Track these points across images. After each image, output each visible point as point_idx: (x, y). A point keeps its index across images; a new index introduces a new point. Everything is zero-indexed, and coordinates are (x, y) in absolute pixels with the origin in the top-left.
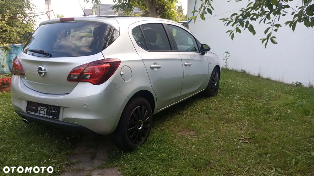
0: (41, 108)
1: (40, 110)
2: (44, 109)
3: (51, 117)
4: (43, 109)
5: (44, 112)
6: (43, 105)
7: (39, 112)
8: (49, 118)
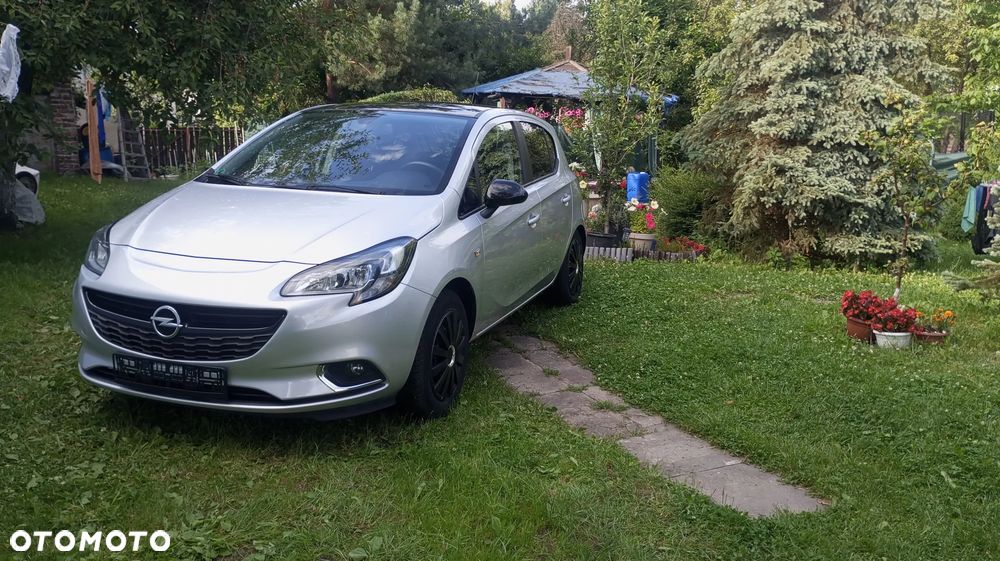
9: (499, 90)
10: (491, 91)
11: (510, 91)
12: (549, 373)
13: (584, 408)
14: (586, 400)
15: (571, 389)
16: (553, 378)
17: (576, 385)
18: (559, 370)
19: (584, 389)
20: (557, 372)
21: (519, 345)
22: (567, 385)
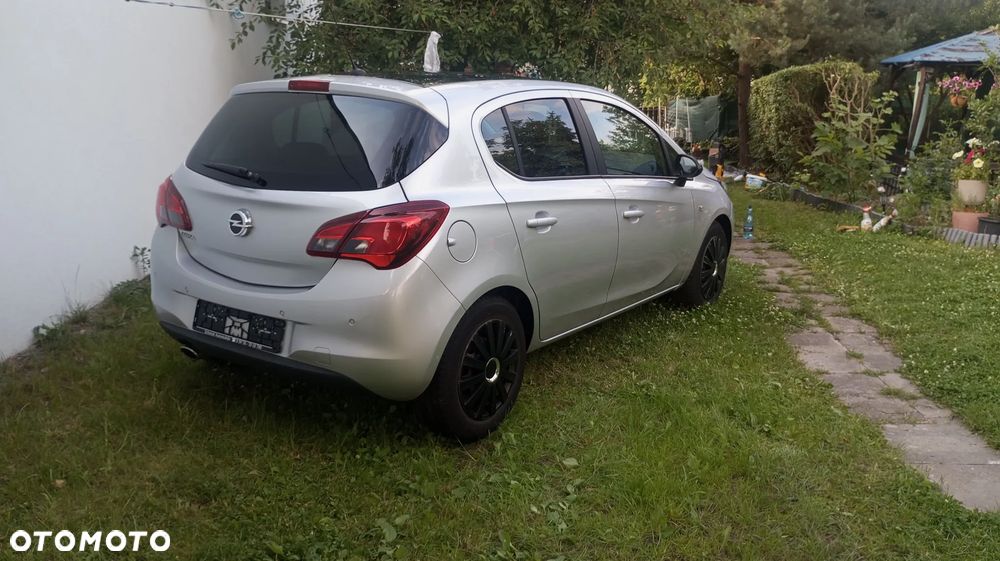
0: (234, 322)
1: (231, 327)
2: (241, 324)
3: (260, 346)
4: (238, 325)
5: (243, 330)
6: (240, 314)
7: (227, 330)
8: (256, 350)
9: (918, 58)
10: (909, 59)
11: (932, 59)
12: (851, 355)
13: (870, 392)
14: (878, 385)
15: (867, 373)
16: (853, 361)
17: (875, 370)
18: (865, 353)
19: (882, 374)
20: (859, 357)
21: (835, 326)
22: (863, 369)
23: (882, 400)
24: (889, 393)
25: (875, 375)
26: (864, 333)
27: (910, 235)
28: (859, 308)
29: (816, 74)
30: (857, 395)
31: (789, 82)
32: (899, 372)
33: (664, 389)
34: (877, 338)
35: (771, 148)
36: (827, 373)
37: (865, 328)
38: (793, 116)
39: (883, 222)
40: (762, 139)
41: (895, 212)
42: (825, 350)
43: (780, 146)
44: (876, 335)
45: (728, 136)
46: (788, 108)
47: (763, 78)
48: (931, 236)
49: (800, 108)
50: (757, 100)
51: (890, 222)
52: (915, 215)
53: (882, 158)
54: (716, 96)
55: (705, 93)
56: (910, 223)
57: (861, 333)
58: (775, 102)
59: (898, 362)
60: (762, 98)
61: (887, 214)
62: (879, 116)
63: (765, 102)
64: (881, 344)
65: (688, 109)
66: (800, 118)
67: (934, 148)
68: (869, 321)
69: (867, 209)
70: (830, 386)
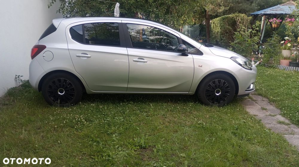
9: (263, 13)
11: (267, 13)
12: (263, 109)
13: (274, 122)
14: (275, 120)
15: (270, 115)
16: (264, 111)
17: (273, 114)
18: (267, 108)
19: (275, 115)
20: (266, 109)
21: (254, 99)
22: (269, 114)
23: (279, 125)
24: (280, 123)
25: (273, 116)
26: (264, 101)
27: (267, 67)
28: (260, 92)
29: (233, 17)
30: (270, 124)
31: (225, 20)
32: (281, 115)
33: (208, 124)
34: (269, 103)
35: (218, 40)
36: (257, 115)
37: (264, 99)
38: (225, 31)
39: (258, 63)
40: (215, 37)
41: (262, 60)
42: (254, 107)
43: (222, 39)
44: (269, 101)
45: (202, 37)
46: (224, 28)
47: (215, 19)
48: (274, 68)
49: (228, 28)
50: (214, 25)
51: (260, 63)
52: (269, 61)
53: (255, 43)
54: (198, 25)
55: (195, 24)
56: (267, 63)
57: (263, 101)
58: (220, 26)
59: (279, 111)
60: (216, 25)
61: (259, 61)
62: (254, 30)
63: (216, 26)
64: (271, 104)
65: (189, 28)
66: (228, 31)
67: (271, 40)
68: (265, 96)
69: (253, 59)
70: (260, 120)
